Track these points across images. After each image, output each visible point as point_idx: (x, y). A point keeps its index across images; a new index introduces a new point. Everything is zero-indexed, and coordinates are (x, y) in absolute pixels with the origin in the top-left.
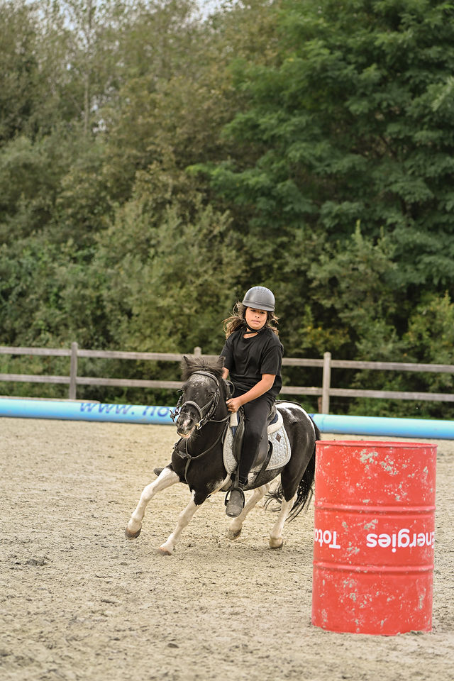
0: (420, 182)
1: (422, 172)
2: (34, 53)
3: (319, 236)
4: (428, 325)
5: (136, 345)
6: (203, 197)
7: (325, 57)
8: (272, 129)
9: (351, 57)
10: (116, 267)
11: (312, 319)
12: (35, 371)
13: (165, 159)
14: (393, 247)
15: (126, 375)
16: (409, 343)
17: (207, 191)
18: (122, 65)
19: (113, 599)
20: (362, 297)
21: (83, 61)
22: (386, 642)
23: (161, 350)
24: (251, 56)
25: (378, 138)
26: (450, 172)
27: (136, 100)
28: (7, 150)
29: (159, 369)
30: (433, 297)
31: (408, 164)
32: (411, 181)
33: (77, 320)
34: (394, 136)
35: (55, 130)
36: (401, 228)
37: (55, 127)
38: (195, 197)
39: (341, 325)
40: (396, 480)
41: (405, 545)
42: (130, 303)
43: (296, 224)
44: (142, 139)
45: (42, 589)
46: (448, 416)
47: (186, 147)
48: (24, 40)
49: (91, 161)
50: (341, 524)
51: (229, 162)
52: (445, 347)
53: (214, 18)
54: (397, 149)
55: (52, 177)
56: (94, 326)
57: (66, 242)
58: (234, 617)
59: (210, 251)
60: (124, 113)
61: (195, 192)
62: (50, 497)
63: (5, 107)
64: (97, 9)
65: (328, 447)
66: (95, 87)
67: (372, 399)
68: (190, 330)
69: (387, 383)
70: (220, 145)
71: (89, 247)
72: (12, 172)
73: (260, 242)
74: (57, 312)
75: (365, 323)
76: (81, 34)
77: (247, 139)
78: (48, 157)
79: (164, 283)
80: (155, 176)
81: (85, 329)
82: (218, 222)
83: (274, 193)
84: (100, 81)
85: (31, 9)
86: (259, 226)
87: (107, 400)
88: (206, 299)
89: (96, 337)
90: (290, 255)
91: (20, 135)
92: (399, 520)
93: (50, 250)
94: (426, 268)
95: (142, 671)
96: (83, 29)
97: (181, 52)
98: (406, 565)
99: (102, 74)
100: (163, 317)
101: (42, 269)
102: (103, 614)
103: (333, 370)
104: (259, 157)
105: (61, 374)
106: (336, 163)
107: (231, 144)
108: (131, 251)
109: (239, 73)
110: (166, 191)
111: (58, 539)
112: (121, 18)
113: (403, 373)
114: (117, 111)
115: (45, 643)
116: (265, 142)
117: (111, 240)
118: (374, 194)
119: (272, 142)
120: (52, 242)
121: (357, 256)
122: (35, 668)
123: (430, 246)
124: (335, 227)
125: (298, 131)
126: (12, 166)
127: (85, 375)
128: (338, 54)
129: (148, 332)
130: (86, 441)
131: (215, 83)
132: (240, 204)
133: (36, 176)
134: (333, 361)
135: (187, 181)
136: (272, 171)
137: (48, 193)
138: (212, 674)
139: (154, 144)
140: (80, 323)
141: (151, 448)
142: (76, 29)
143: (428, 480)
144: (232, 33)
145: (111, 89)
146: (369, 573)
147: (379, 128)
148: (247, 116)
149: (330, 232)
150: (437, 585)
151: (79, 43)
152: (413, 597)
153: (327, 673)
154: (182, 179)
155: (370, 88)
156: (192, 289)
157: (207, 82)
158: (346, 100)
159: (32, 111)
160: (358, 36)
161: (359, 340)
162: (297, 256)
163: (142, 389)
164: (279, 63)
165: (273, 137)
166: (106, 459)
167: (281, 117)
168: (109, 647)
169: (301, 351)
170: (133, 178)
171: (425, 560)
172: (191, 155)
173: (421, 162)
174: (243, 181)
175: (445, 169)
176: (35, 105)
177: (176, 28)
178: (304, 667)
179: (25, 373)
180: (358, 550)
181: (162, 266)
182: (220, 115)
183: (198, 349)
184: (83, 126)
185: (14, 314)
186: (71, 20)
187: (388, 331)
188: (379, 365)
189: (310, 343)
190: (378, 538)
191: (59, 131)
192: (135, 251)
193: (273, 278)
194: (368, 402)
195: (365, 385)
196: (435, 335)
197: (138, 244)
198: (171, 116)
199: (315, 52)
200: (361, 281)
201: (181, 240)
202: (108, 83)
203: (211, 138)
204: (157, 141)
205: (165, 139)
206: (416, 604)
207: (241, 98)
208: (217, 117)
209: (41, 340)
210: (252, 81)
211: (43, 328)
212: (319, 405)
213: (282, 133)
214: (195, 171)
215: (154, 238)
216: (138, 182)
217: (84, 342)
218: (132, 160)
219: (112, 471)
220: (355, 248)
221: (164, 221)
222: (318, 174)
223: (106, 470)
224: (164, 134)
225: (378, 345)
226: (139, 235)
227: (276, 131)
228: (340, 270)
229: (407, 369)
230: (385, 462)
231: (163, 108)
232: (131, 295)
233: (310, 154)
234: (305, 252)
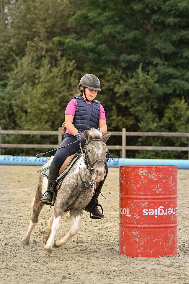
0: (169, 43)
1: (170, 38)
3: (119, 71)
4: (174, 114)
5: (30, 128)
6: (61, 53)
8: (95, 19)
10: (19, 89)
11: (116, 112)
13: (42, 35)
15: (25, 142)
16: (165, 123)
17: (62, 50)
20: (141, 101)
23: (42, 129)
25: (146, 22)
26: (183, 38)
27: (26, 6)
29: (41, 139)
30: (176, 100)
31: (162, 34)
32: (164, 43)
34: (156, 21)
36: (161, 66)
38: (57, 53)
39: (130, 115)
40: (156, 183)
41: (161, 214)
42: (27, 107)
43: (107, 66)
46: (184, 158)
47: (52, 29)
49: (5, 37)
51: (73, 35)
52: (182, 124)
54: (156, 27)
56: (9, 118)
59: (64, 80)
60: (20, 13)
61: (57, 51)
65: (124, 168)
67: (147, 151)
68: (56, 119)
69: (154, 143)
70: (69, 27)
71: (5, 80)
75: (142, 113)
77: (82, 24)
79: (42, 97)
80: (37, 44)
81: (4, 120)
82: (69, 65)
83: (96, 50)
86: (89, 67)
87: (16, 155)
89: (10, 124)
92: (158, 202)
94: (173, 85)
98: (163, 224)
100: (43, 113)
103: (127, 137)
104: (88, 33)
106: (127, 35)
107: (74, 27)
108: (26, 81)
110: (43, 51)
113: (162, 138)
114: (17, 12)
116: (91, 25)
117: (16, 76)
118: (144, 50)
119: (94, 25)
121: (138, 80)
123: (175, 75)
124: (127, 67)
125: (108, 19)
127: (5, 143)
129: (36, 121)
130: (6, 174)
132: (79, 56)
134: (127, 133)
135: (53, 46)
136: (95, 39)
139: (35, 28)
140: (1, 117)
143: (173, 183)
145: (13, 1)
146: (145, 228)
147: (148, 17)
148: (82, 12)
149: (125, 69)
150: (180, 235)
152: (166, 239)
154: (50, 45)
156: (57, 99)
158: (131, 3)
161: (139, 122)
162: (108, 81)
163: (33, 149)
165: (95, 22)
166: (17, 182)
169: (112, 128)
170: (26, 45)
171: (172, 221)
172: (54, 33)
173: (169, 33)
174: (80, 45)
175: (181, 36)
180: (139, 217)
181: (42, 88)
182: (68, 13)
183: (60, 128)
187: (154, 117)
188: (150, 134)
189: (116, 124)
190: (148, 211)
192: (28, 81)
195: (143, 144)
196: (178, 118)
197: (29, 78)
198: (44, 14)
200: (140, 93)
201: (51, 75)
203: (64, 24)
204: (37, 26)
205: (41, 25)
206: (168, 242)
207: (78, 4)
208: (66, 14)
212: (121, 155)
213: (100, 20)
214: (57, 40)
215: (37, 74)
216: (28, 47)
217: (4, 126)
218: (25, 36)
219: (20, 188)
220: (138, 76)
221: (42, 66)
222: (118, 40)
223: (17, 187)
224: (41, 23)
225: (149, 124)
226: (30, 73)
227: (97, 20)
228: (130, 87)
229: (163, 135)
230: (151, 174)
231: (40, 10)
232: (27, 103)
233: (114, 31)
234: (112, 80)
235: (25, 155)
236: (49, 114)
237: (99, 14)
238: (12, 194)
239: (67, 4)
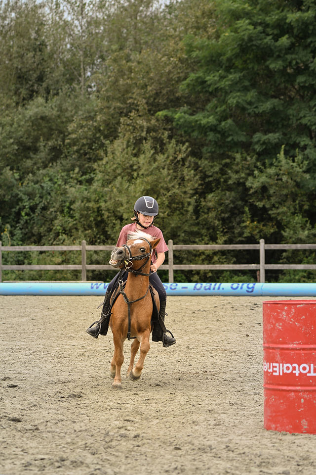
2: (43, 38)
3: (251, 157)
6: (168, 133)
7: (251, 32)
8: (216, 84)
9: (269, 30)
10: (110, 186)
11: (249, 216)
12: (56, 262)
13: (140, 108)
17: (171, 129)
18: (106, 43)
19: (132, 418)
20: (285, 199)
21: (79, 42)
24: (197, 33)
25: (289, 86)
27: (118, 68)
28: (28, 107)
31: (312, 103)
33: (84, 225)
34: (302, 85)
35: (62, 92)
36: (311, 149)
37: (61, 89)
38: (163, 134)
39: (270, 219)
42: (122, 211)
43: (235, 150)
44: (123, 95)
45: (82, 414)
47: (155, 99)
48: (36, 29)
49: (89, 112)
51: (185, 108)
53: (170, 7)
54: (304, 93)
55: (61, 125)
56: (96, 228)
57: (73, 170)
58: (217, 427)
59: (174, 172)
61: (163, 131)
62: (78, 350)
63: (25, 77)
64: (87, 5)
66: (88, 60)
67: (295, 271)
69: (305, 259)
70: (178, 96)
71: (90, 173)
72: (32, 122)
73: (211, 164)
74: (70, 220)
76: (76, 23)
77: (198, 91)
78: (58, 111)
80: (134, 120)
81: (90, 231)
82: (180, 151)
83: (219, 129)
84: (91, 55)
85: (40, 7)
86: (209, 152)
87: (108, 280)
88: (174, 205)
89: (98, 236)
90: (232, 172)
91: (37, 96)
93: (63, 177)
95: (159, 467)
96: (78, 19)
97: (147, 32)
99: (92, 50)
101: (57, 190)
102: (126, 429)
103: (266, 251)
104: (207, 104)
105: (75, 264)
106: (262, 105)
107: (187, 95)
108: (119, 174)
109: (190, 45)
110: (143, 131)
111: (88, 379)
112: (104, 10)
114: (105, 76)
115: (90, 451)
116: (211, 93)
117: (105, 167)
118: (288, 126)
119: (214, 93)
120: (64, 171)
121: (280, 170)
122: (85, 468)
124: (262, 151)
125: (235, 84)
126: (33, 118)
127: (91, 263)
128: (259, 28)
131: (173, 53)
132: (195, 137)
133: (50, 125)
134: (266, 245)
135: (156, 123)
136: (217, 113)
137: (59, 136)
138: (207, 466)
139: (132, 98)
140: (85, 226)
142: (73, 19)
144: (183, 17)
145: (99, 61)
147: (291, 79)
148: (197, 75)
149: (259, 154)
151: (75, 29)
153: (286, 463)
154: (153, 122)
155: (284, 52)
156: (164, 199)
157: (167, 52)
158: (265, 61)
159: (44, 79)
160: (273, 15)
161: (283, 229)
162: (237, 172)
164: (218, 37)
165: (216, 89)
167: (221, 75)
168: (134, 451)
169: (243, 239)
170: (119, 123)
172: (158, 105)
174: (197, 121)
176: (47, 75)
177: (143, 16)
178: (270, 459)
179: (49, 264)
181: (142, 184)
182: (178, 75)
183: (171, 241)
184: (81, 88)
185: (39, 222)
186: (69, 14)
187: (304, 222)
188: (299, 246)
189: (249, 233)
191: (64, 92)
192: (123, 174)
193: (220, 189)
194: (292, 272)
195: (289, 261)
197: (124, 170)
198: (143, 78)
199: (244, 28)
200: (284, 187)
201: (155, 165)
202: (97, 56)
203: (172, 92)
204: (134, 97)
205: (140, 95)
207: (192, 63)
208: (175, 77)
209: (60, 240)
210: (200, 50)
211: (61, 231)
212: (258, 277)
213: (223, 86)
214: (162, 115)
215: (136, 165)
216: (122, 126)
217: (90, 240)
218: (117, 110)
220: (280, 164)
221: (142, 152)
222: (249, 114)
224: (139, 91)
225: (297, 232)
226: (125, 163)
227: (218, 85)
228: (268, 180)
231: (136, 73)
232: (122, 205)
233: (243, 100)
234: (242, 169)
237: (222, 78)
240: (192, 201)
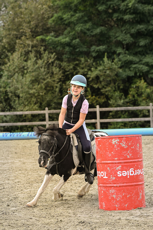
0: (128, 35)
1: (129, 31)
3: (90, 60)
4: (136, 92)
5: (22, 109)
6: (44, 48)
8: (68, 19)
10: (12, 79)
11: (90, 93)
13: (27, 34)
14: (120, 63)
15: (19, 121)
16: (130, 99)
17: (45, 46)
22: (129, 213)
23: (32, 110)
25: (110, 19)
26: (140, 31)
27: (14, 12)
29: (32, 117)
30: (137, 80)
31: (123, 29)
32: (125, 35)
36: (123, 55)
38: (41, 48)
39: (102, 94)
40: (127, 149)
41: (132, 175)
42: (19, 93)
43: (81, 56)
46: (147, 126)
47: (35, 29)
50: (107, 168)
51: (53, 34)
52: (144, 100)
54: (118, 23)
56: (5, 103)
59: (48, 69)
60: (10, 17)
65: (99, 139)
67: (117, 122)
68: (43, 101)
69: (122, 116)
70: (49, 27)
73: (68, 64)
75: (111, 93)
77: (59, 24)
79: (31, 84)
80: (24, 42)
81: (1, 104)
82: (50, 57)
83: (71, 44)
86: (67, 58)
87: (12, 131)
88: (48, 88)
89: (6, 107)
90: (80, 68)
92: (129, 165)
94: (134, 69)
98: (134, 182)
100: (32, 97)
103: (101, 112)
104: (64, 30)
106: (95, 31)
107: (53, 26)
108: (17, 72)
110: (29, 47)
113: (128, 111)
114: (7, 17)
116: (66, 25)
117: (9, 68)
118: (111, 42)
119: (69, 25)
121: (105, 67)
124: (96, 56)
125: (79, 20)
127: (3, 122)
129: (26, 103)
131: (44, 3)
132: (58, 50)
134: (100, 109)
135: (37, 43)
136: (70, 36)
139: (22, 29)
141: (31, 148)
143: (139, 149)
145: (4, 8)
146: (120, 186)
147: (110, 15)
148: (59, 15)
149: (95, 58)
150: (147, 190)
152: (137, 194)
154: (35, 42)
156: (42, 85)
157: (41, 3)
158: (96, 5)
161: (110, 100)
162: (83, 68)
163: (26, 126)
165: (69, 22)
166: (14, 154)
167: (72, 14)
170: (15, 43)
171: (140, 180)
172: (37, 32)
173: (128, 28)
174: (59, 41)
175: (137, 30)
180: (115, 178)
181: (30, 77)
182: (48, 15)
183: (47, 108)
187: (121, 95)
188: (119, 109)
189: (90, 102)
190: (122, 173)
192: (19, 72)
194: (115, 123)
195: (114, 117)
196: (140, 95)
197: (20, 69)
198: (28, 17)
200: (108, 76)
202: (3, 6)
203: (44, 25)
204: (24, 28)
205: (27, 27)
206: (139, 197)
207: (55, 8)
208: (46, 16)
210: (60, 1)
212: (96, 127)
213: (72, 20)
214: (40, 38)
215: (26, 66)
216: (17, 45)
217: (2, 109)
218: (15, 36)
219: (17, 158)
220: (105, 64)
221: (29, 59)
222: (88, 36)
223: (14, 158)
224: (26, 25)
225: (117, 101)
226: (20, 65)
227: (70, 20)
228: (100, 73)
229: (129, 109)
230: (122, 143)
231: (24, 15)
232: (19, 89)
233: (84, 28)
234: (86, 67)
235: (20, 131)
236: (37, 97)
237: (72, 16)
238: (10, 164)
239: (46, 8)
240: (58, 85)
